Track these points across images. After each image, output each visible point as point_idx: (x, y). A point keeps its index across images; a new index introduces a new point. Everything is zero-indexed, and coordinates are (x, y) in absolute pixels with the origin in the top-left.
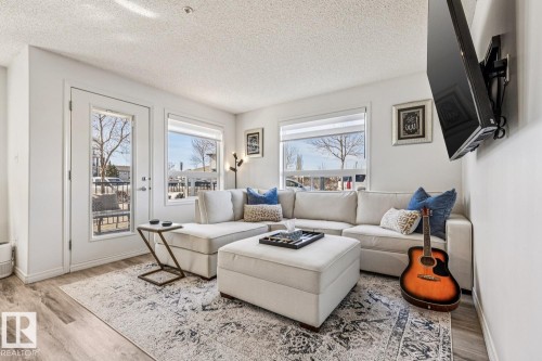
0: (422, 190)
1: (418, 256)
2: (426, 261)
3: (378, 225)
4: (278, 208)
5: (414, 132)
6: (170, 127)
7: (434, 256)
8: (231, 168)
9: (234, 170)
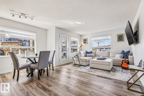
0: (123, 51)
2: (125, 62)
4: (93, 54)
5: (121, 40)
7: (127, 61)
8: (80, 47)
9: (81, 47)
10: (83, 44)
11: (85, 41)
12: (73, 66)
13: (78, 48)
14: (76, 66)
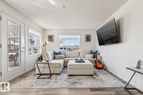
0: (91, 51)
1: (97, 61)
2: (98, 62)
3: (85, 57)
4: (62, 55)
5: (88, 40)
6: (30, 31)
7: (99, 61)
8: (43, 45)
9: (45, 46)
10: (47, 42)
11: (51, 38)
12: (38, 78)
13: (41, 46)
14: (42, 77)
